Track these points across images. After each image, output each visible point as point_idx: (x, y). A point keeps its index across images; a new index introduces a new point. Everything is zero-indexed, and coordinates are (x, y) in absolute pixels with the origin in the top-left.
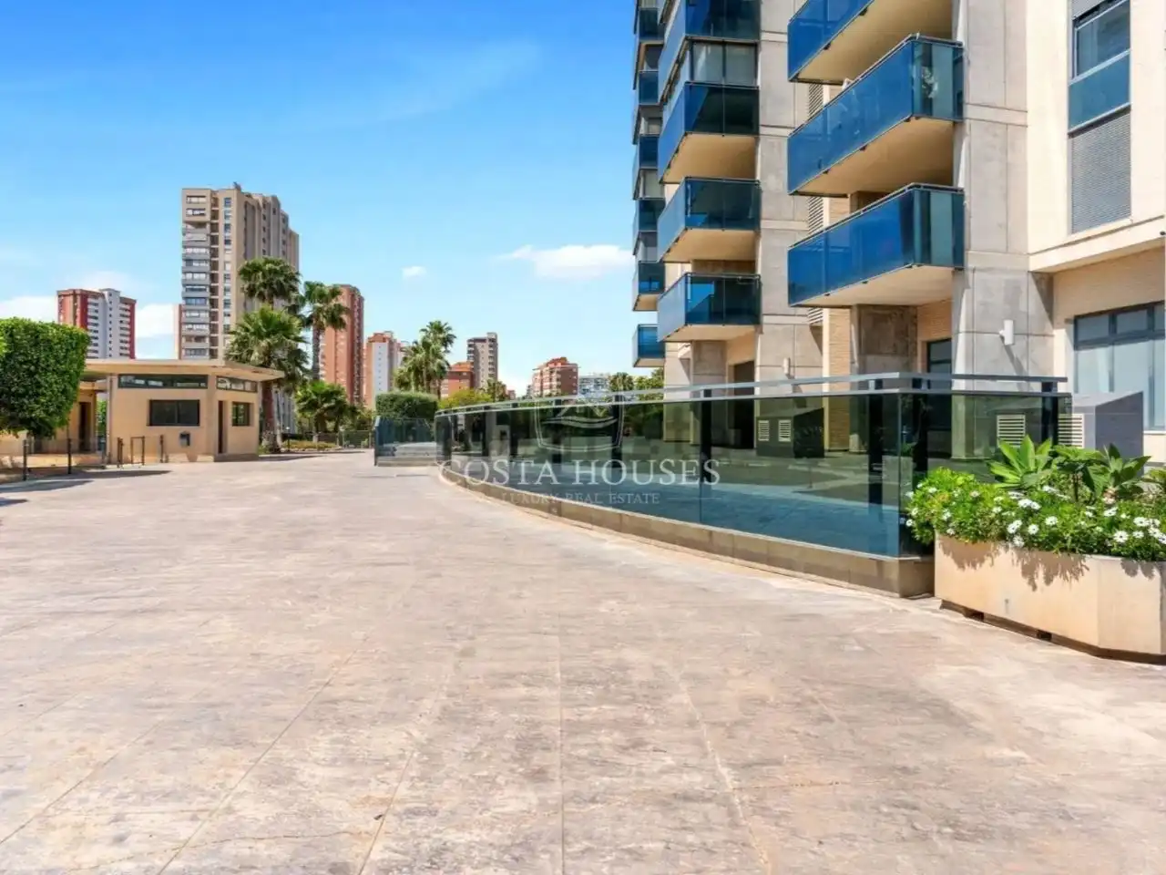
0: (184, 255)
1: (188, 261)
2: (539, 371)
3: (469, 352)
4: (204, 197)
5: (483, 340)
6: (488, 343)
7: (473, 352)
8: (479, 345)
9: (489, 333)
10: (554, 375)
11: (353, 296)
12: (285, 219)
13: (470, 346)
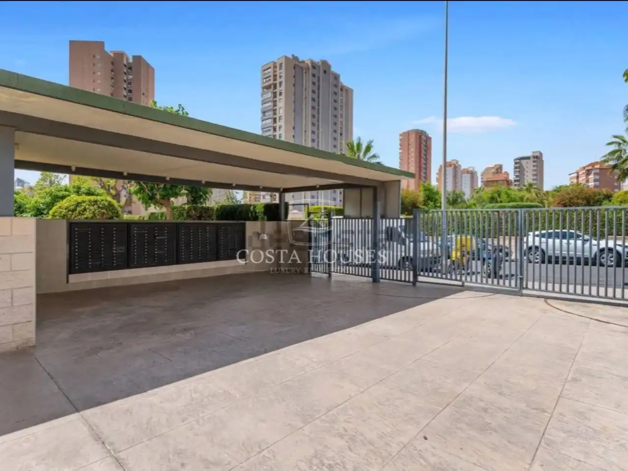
0: (262, 109)
1: (264, 113)
2: (576, 175)
3: (516, 168)
4: (270, 68)
5: (528, 158)
6: (532, 159)
7: (519, 167)
8: (524, 162)
9: (533, 152)
10: (591, 177)
11: (420, 137)
12: (336, 77)
13: (516, 163)
